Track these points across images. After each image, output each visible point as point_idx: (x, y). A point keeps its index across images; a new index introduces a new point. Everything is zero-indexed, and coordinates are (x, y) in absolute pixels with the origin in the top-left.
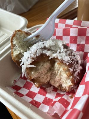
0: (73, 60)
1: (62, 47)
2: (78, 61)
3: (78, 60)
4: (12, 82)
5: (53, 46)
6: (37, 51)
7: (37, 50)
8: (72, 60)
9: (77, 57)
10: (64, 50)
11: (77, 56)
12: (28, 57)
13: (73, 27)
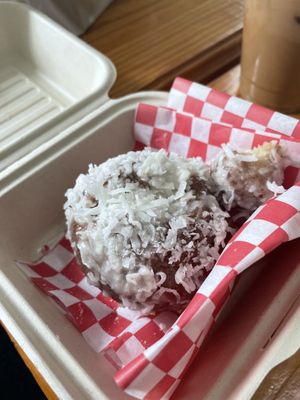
0: (198, 231)
1: (183, 186)
2: (214, 236)
3: (215, 233)
4: (39, 250)
5: (158, 176)
6: (110, 182)
7: (111, 178)
8: (194, 232)
9: (217, 226)
10: (184, 196)
11: (219, 222)
12: (84, 193)
13: (243, 126)
